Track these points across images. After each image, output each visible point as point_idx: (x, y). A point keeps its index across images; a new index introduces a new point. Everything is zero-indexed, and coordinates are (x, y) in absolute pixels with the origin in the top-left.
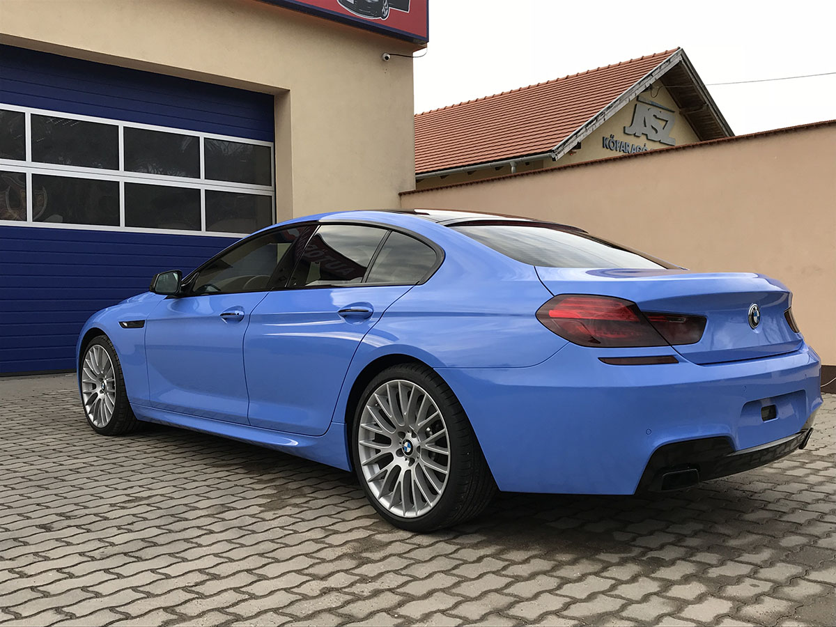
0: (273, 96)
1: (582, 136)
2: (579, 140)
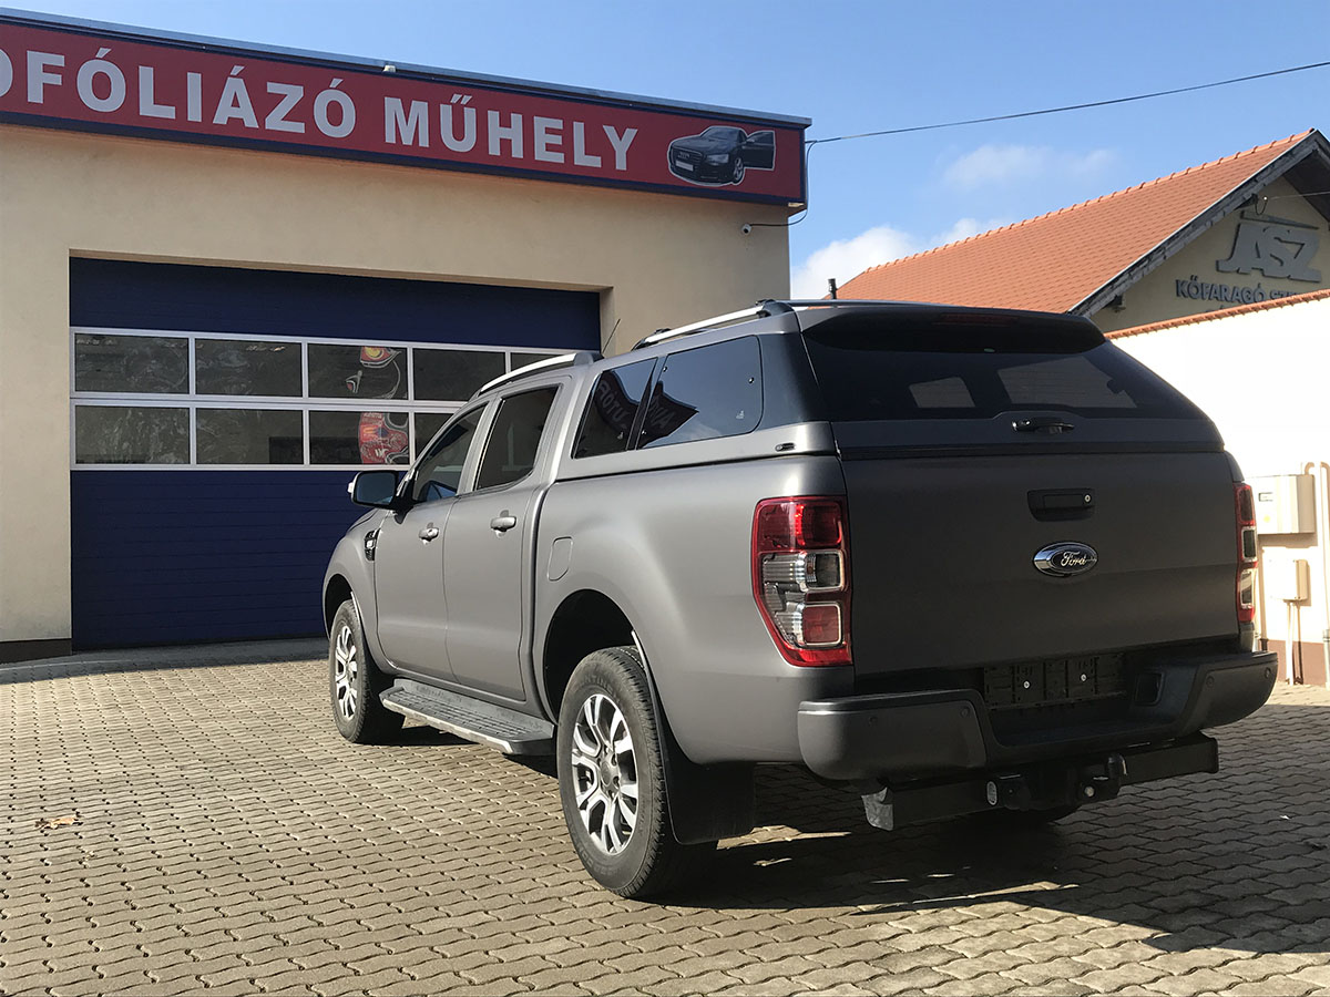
0: (599, 294)
1: (1123, 286)
2: (1117, 292)
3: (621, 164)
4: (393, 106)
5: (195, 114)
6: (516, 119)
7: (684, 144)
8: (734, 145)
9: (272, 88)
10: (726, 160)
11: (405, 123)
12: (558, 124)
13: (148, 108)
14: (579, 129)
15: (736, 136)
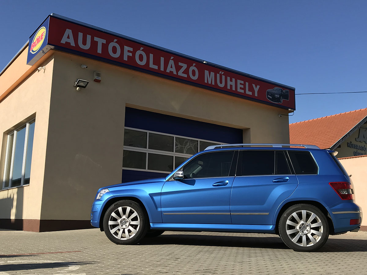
0: (242, 130)
1: (341, 142)
2: (339, 144)
3: (256, 95)
4: (207, 72)
5: (162, 69)
6: (234, 80)
7: (270, 91)
8: (281, 93)
9: (180, 64)
10: (279, 97)
11: (209, 77)
12: (242, 82)
13: (152, 65)
14: (247, 84)
15: (281, 90)
